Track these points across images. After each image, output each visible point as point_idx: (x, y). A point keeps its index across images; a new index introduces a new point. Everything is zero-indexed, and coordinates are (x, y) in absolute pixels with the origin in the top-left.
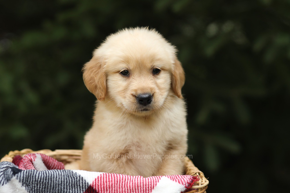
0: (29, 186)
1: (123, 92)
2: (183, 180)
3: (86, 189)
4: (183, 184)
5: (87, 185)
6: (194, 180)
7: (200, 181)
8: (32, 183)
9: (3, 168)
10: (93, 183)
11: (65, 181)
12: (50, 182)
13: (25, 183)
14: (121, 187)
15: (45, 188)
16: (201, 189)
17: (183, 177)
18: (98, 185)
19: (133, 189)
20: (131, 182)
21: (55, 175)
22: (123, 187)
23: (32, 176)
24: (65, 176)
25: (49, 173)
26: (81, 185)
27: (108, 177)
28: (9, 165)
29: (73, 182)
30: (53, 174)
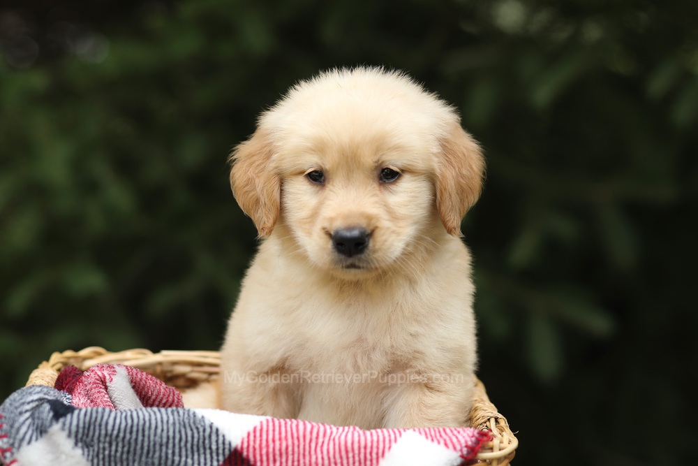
0: (92, 446)
1: (308, 220)
2: (454, 440)
3: (227, 456)
4: (455, 448)
5: (227, 446)
6: (483, 440)
7: (496, 442)
8: (99, 441)
9: (32, 401)
10: (242, 443)
11: (177, 436)
12: (140, 438)
13: (81, 439)
14: (307, 453)
15: (128, 452)
16: (499, 460)
17: (455, 433)
18: (254, 449)
19: (334, 457)
20: (331, 442)
21: (153, 422)
22: (313, 452)
23: (97, 423)
24: (177, 425)
25: (138, 417)
26: (214, 447)
27: (277, 429)
28: (45, 394)
29: (196, 440)
30: (147, 419)
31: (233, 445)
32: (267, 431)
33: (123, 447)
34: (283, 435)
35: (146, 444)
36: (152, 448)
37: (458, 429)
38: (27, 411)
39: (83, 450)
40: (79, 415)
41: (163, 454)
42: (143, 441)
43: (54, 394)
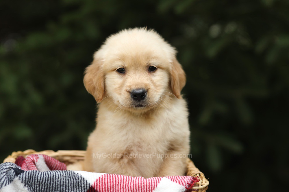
0: (32, 186)
2: (183, 181)
4: (183, 184)
5: (88, 185)
7: (200, 182)
8: (35, 184)
9: (6, 168)
10: (94, 184)
11: (67, 181)
12: (52, 182)
13: (27, 183)
14: (122, 188)
15: (47, 188)
16: (202, 189)
17: (183, 178)
18: (100, 186)
19: (133, 190)
20: (132, 183)
21: (57, 176)
22: (124, 188)
23: (34, 177)
24: (67, 177)
25: (51, 174)
26: (83, 186)
27: (109, 178)
28: (11, 166)
29: (75, 183)
30: (54, 174)
31: (91, 185)
32: (105, 179)
33: (45, 186)
34: (112, 180)
35: (54, 185)
36: (57, 187)
37: (184, 177)
38: (4, 172)
39: (28, 188)
40: (26, 173)
41: (61, 189)
42: (53, 183)
43: (15, 166)
